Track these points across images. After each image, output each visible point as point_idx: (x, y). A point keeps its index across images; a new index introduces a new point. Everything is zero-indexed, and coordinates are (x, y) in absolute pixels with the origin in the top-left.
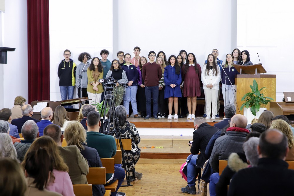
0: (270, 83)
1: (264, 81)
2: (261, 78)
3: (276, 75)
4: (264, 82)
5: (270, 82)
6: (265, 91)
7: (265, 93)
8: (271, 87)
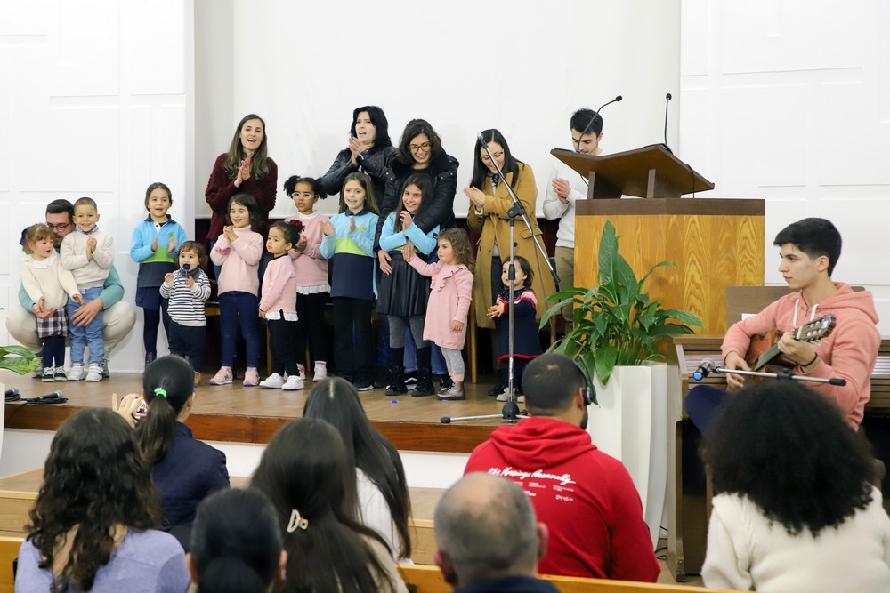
0: (730, 243)
1: (688, 233)
2: (674, 218)
3: (763, 201)
4: (692, 236)
5: (727, 235)
6: (697, 277)
7: (698, 287)
8: (734, 263)
